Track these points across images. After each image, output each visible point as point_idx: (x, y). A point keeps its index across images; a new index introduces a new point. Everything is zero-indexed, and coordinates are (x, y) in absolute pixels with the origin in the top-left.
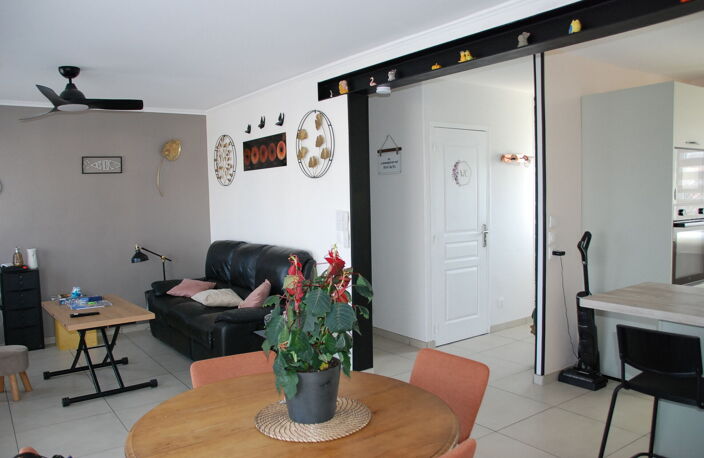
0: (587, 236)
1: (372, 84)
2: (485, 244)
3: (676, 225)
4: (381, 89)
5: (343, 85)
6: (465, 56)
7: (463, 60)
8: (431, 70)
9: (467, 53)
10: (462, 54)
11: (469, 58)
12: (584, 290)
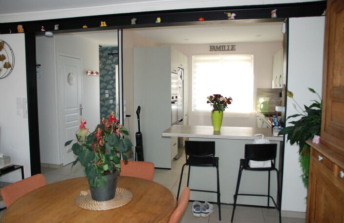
0: (139, 108)
1: (43, 30)
2: (81, 115)
3: (172, 103)
4: (48, 33)
5: (20, 27)
6: (103, 24)
7: (102, 25)
8: (82, 28)
9: (104, 23)
10: (102, 23)
11: (105, 25)
12: (138, 131)
